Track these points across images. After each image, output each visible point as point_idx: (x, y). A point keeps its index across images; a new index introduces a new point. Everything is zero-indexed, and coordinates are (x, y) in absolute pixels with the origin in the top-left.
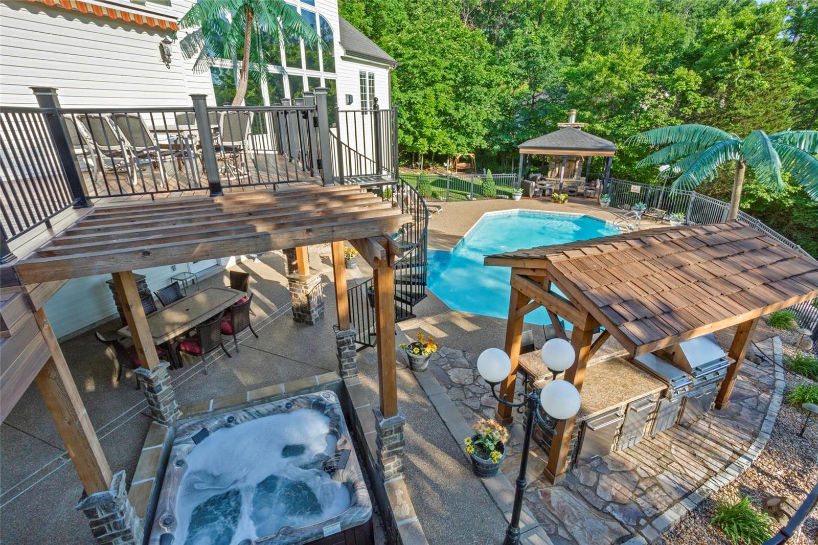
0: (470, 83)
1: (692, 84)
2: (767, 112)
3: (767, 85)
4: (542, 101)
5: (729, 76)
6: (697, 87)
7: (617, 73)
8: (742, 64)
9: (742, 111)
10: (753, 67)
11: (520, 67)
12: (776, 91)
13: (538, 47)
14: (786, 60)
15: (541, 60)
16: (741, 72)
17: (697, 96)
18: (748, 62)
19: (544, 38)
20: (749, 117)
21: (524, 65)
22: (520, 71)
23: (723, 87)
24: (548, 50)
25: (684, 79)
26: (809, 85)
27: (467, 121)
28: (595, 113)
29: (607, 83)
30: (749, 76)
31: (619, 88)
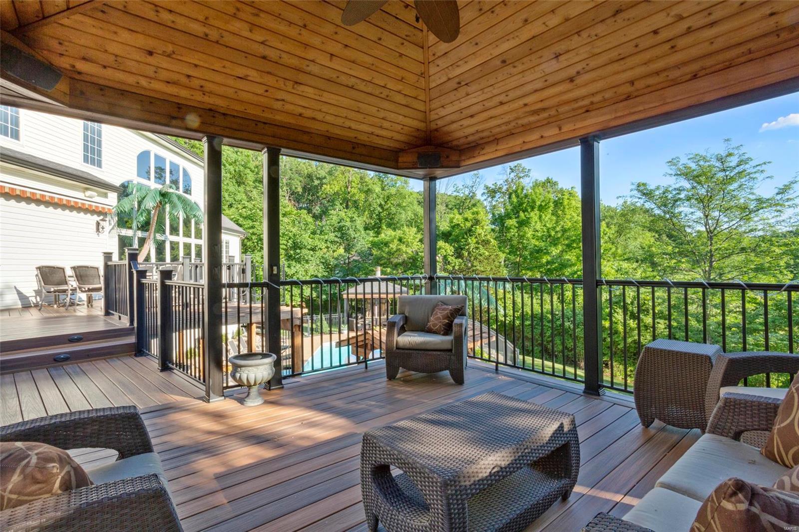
0: (299, 247)
1: (449, 251)
2: (491, 269)
3: (487, 254)
4: (356, 261)
5: (467, 247)
6: (451, 253)
7: (404, 243)
8: (472, 241)
9: (478, 267)
10: (477, 243)
11: (336, 236)
12: (492, 257)
13: (348, 224)
14: (492, 240)
15: (351, 232)
16: (472, 246)
17: (453, 258)
18: (475, 241)
19: (352, 218)
20: (483, 272)
21: (339, 236)
22: (336, 239)
23: (466, 254)
24: (356, 226)
25: (443, 249)
26: (509, 254)
27: (298, 276)
28: (394, 269)
29: (398, 250)
30: (477, 248)
31: (406, 253)
